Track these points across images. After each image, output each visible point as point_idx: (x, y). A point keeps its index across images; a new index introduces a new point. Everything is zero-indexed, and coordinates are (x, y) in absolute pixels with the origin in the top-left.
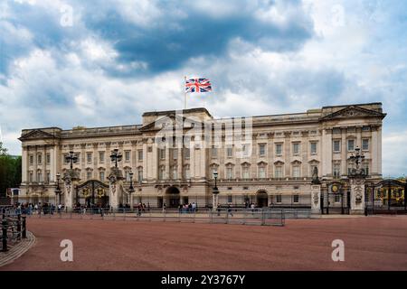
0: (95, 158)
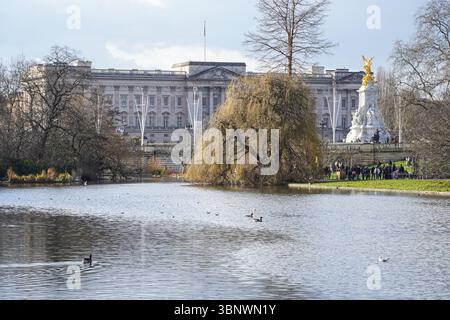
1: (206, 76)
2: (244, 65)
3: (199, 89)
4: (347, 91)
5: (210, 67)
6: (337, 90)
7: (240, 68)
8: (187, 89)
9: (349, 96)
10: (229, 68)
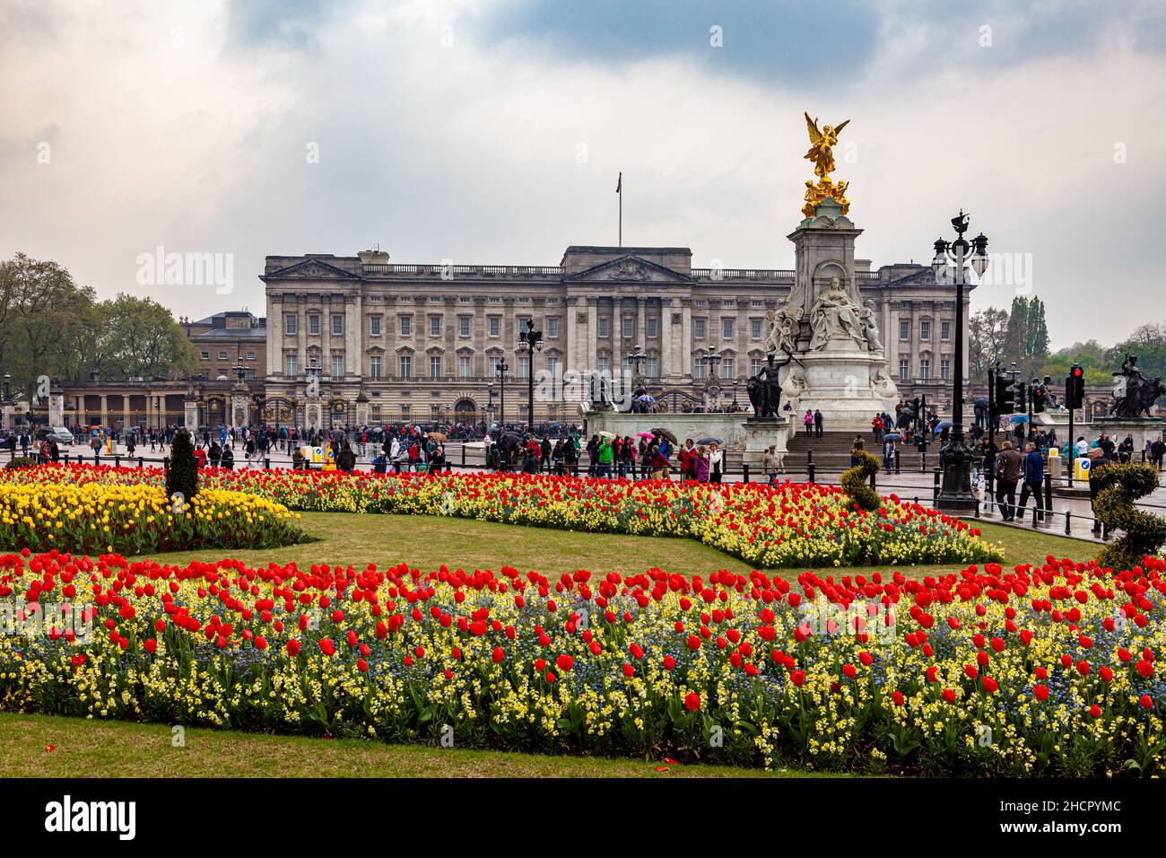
0: (448, 328)
1: (603, 277)
2: (686, 253)
3: (590, 301)
4: (912, 305)
5: (615, 257)
6: (890, 304)
7: (679, 259)
8: (566, 302)
9: (916, 316)
10: (655, 260)
